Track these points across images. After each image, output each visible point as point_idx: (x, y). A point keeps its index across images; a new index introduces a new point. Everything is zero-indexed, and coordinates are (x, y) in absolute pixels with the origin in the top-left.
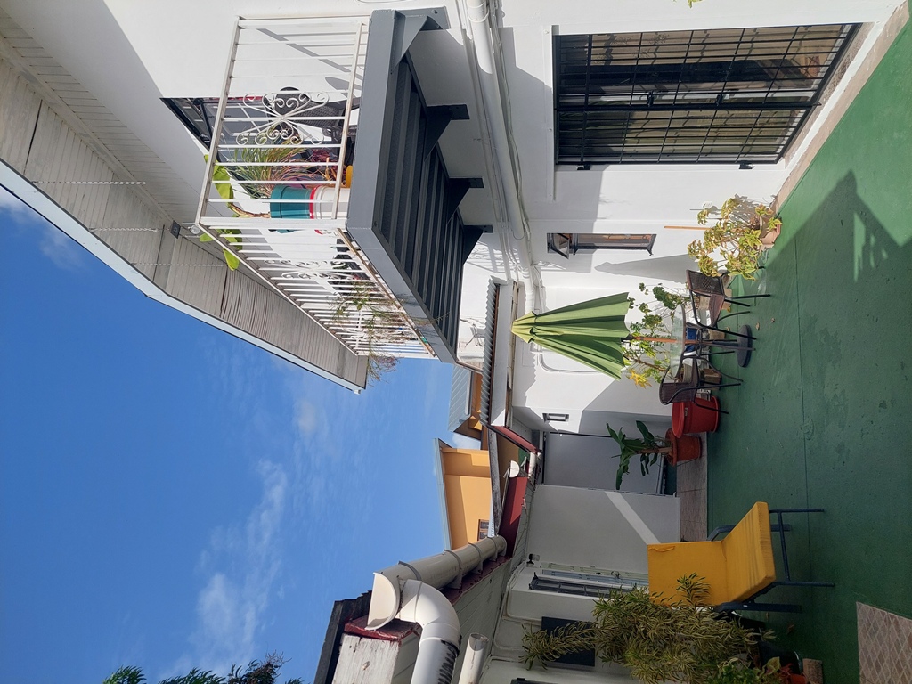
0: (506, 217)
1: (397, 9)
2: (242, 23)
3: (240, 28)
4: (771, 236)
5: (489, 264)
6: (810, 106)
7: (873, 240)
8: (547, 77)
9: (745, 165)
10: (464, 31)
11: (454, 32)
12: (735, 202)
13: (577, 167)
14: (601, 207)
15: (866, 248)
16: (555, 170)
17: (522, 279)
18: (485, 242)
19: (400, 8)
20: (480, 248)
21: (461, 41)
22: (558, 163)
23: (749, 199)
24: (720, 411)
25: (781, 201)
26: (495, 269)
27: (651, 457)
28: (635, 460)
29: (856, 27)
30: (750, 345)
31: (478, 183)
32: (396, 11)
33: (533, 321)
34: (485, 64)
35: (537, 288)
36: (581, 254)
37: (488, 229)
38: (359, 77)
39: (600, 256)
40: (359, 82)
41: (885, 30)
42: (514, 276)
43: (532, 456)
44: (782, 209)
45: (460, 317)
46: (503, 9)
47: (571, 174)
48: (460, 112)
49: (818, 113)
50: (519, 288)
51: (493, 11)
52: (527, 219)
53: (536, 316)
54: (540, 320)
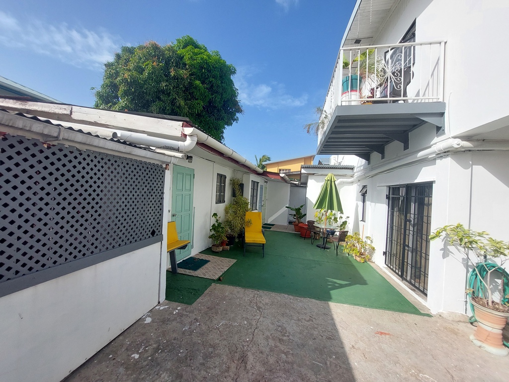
0: (372, 169)
1: (445, 113)
2: (443, 44)
3: (440, 43)
4: (358, 259)
5: (359, 165)
6: (402, 276)
7: (337, 285)
8: (418, 180)
9: (385, 253)
10: (436, 143)
11: (436, 140)
12: (374, 249)
13: (388, 194)
14: (374, 204)
15: (335, 283)
16: (387, 186)
17: (355, 177)
18: (365, 162)
19: (446, 115)
20: (363, 161)
21: (432, 143)
22: (389, 187)
23: (374, 254)
24: (305, 238)
25: (372, 264)
26: (358, 168)
27: (295, 217)
28: (294, 213)
29: (426, 295)
30: (322, 248)
31: (383, 157)
32: (444, 113)
33: (333, 180)
34: (421, 154)
35: (352, 183)
36: (361, 197)
37: (369, 163)
38: (421, 101)
39: (361, 204)
40: (419, 101)
41: (423, 305)
42: (356, 174)
43: (297, 182)
44: (368, 264)
45: (339, 155)
46: (443, 159)
47: (385, 192)
48: (406, 147)
49: (399, 279)
50: (352, 176)
51: (441, 155)
52: (372, 177)
53: (334, 182)
54: (333, 183)
